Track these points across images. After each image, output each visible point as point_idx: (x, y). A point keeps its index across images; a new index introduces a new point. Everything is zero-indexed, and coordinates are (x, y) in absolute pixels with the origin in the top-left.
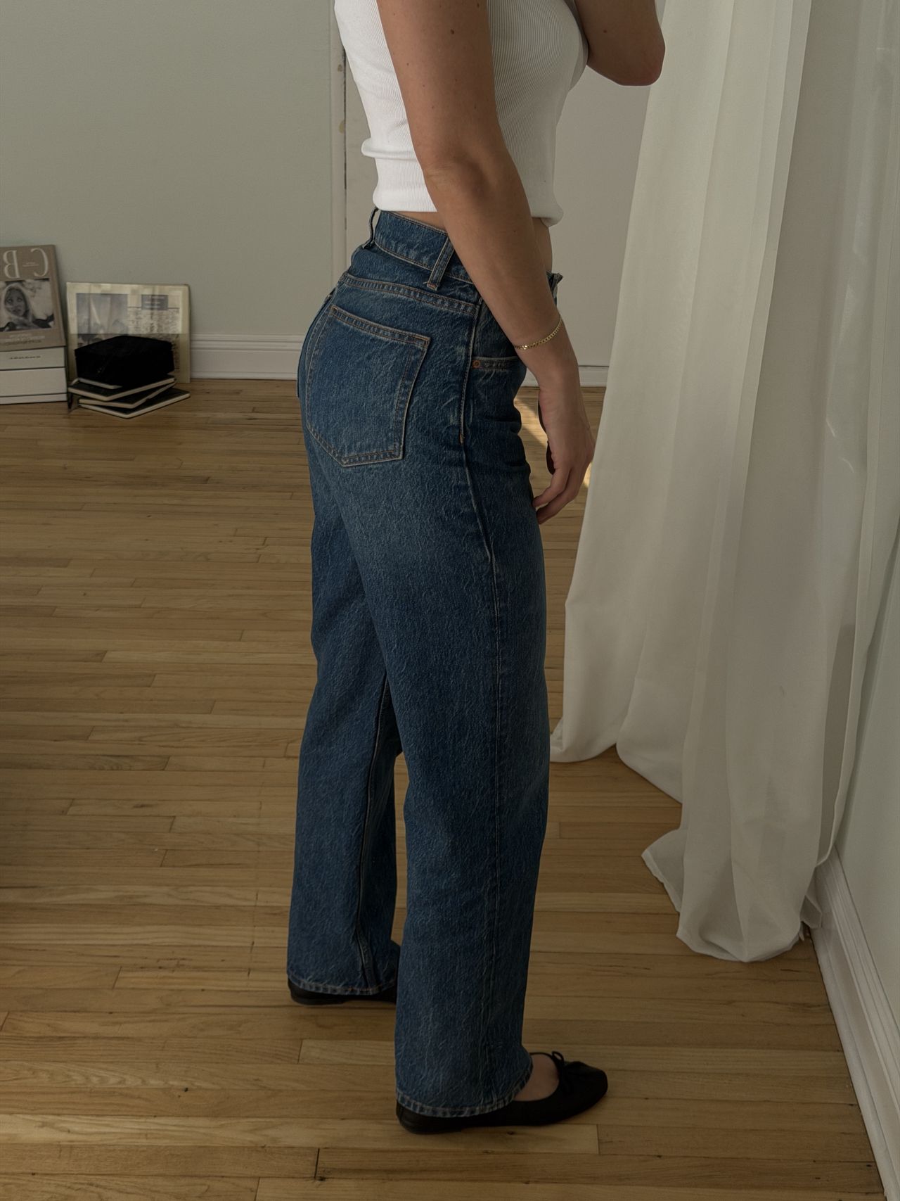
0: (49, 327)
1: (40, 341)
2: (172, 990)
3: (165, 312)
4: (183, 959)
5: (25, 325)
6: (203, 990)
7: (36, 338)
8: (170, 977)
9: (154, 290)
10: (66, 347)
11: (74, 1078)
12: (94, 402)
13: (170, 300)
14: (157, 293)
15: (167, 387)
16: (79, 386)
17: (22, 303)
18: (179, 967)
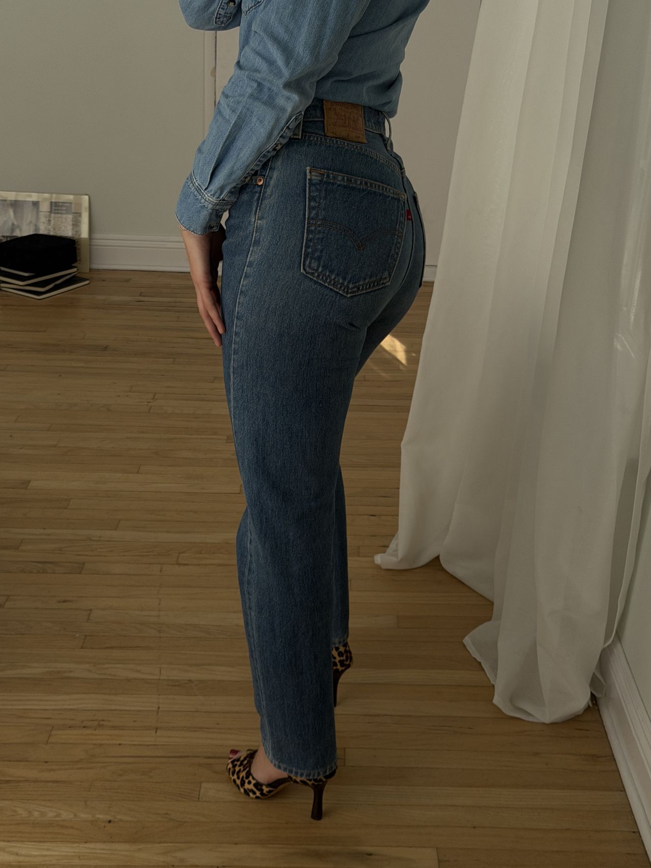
2: (95, 744)
4: (103, 720)
6: (120, 744)
8: (93, 735)
11: (20, 812)
18: (100, 726)
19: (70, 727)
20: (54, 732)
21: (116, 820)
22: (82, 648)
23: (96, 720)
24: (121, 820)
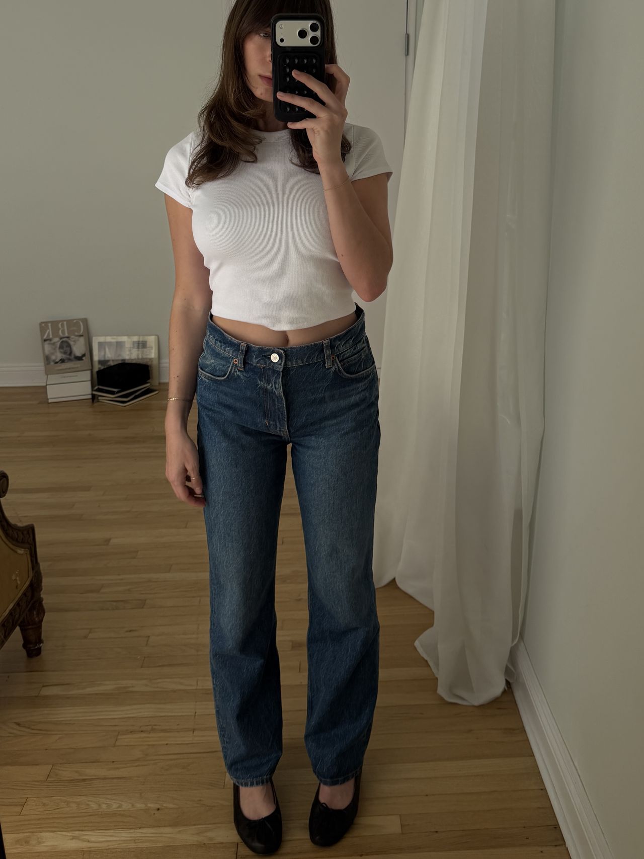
0: (82, 360)
1: (78, 367)
2: (149, 745)
3: (145, 350)
4: (155, 725)
5: (69, 360)
6: (167, 744)
7: (76, 366)
8: (148, 737)
9: (139, 338)
10: (92, 370)
11: (92, 806)
12: (106, 399)
13: (148, 343)
14: (141, 340)
15: (146, 388)
16: (99, 390)
17: (68, 349)
18: (153, 730)
19: (131, 732)
20: (119, 737)
21: (163, 808)
22: (142, 667)
23: (150, 725)
24: (166, 808)
